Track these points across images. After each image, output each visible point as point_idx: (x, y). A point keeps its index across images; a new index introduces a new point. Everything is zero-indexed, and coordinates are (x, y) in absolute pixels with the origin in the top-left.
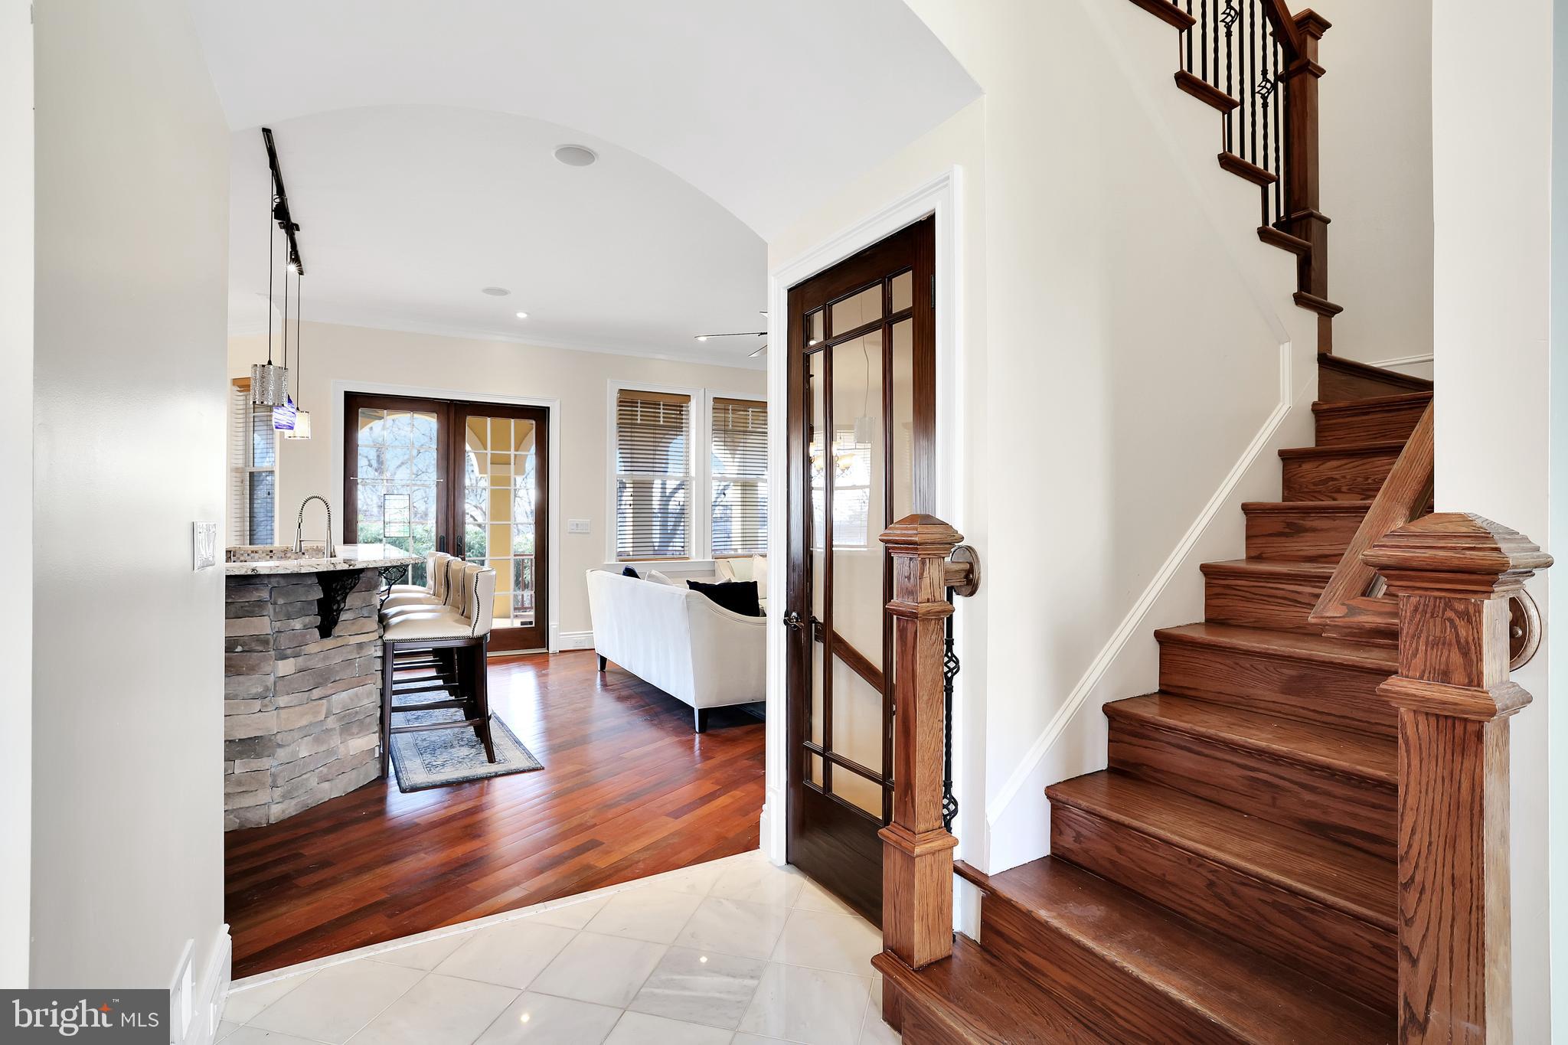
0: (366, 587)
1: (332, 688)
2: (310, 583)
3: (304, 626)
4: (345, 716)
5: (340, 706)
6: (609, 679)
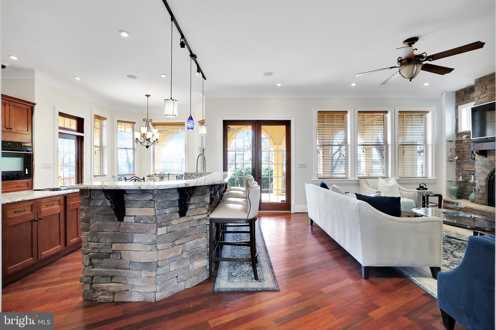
0: (201, 194)
1: (185, 240)
2: (173, 192)
3: (171, 212)
4: (191, 252)
5: (189, 248)
6: (314, 229)
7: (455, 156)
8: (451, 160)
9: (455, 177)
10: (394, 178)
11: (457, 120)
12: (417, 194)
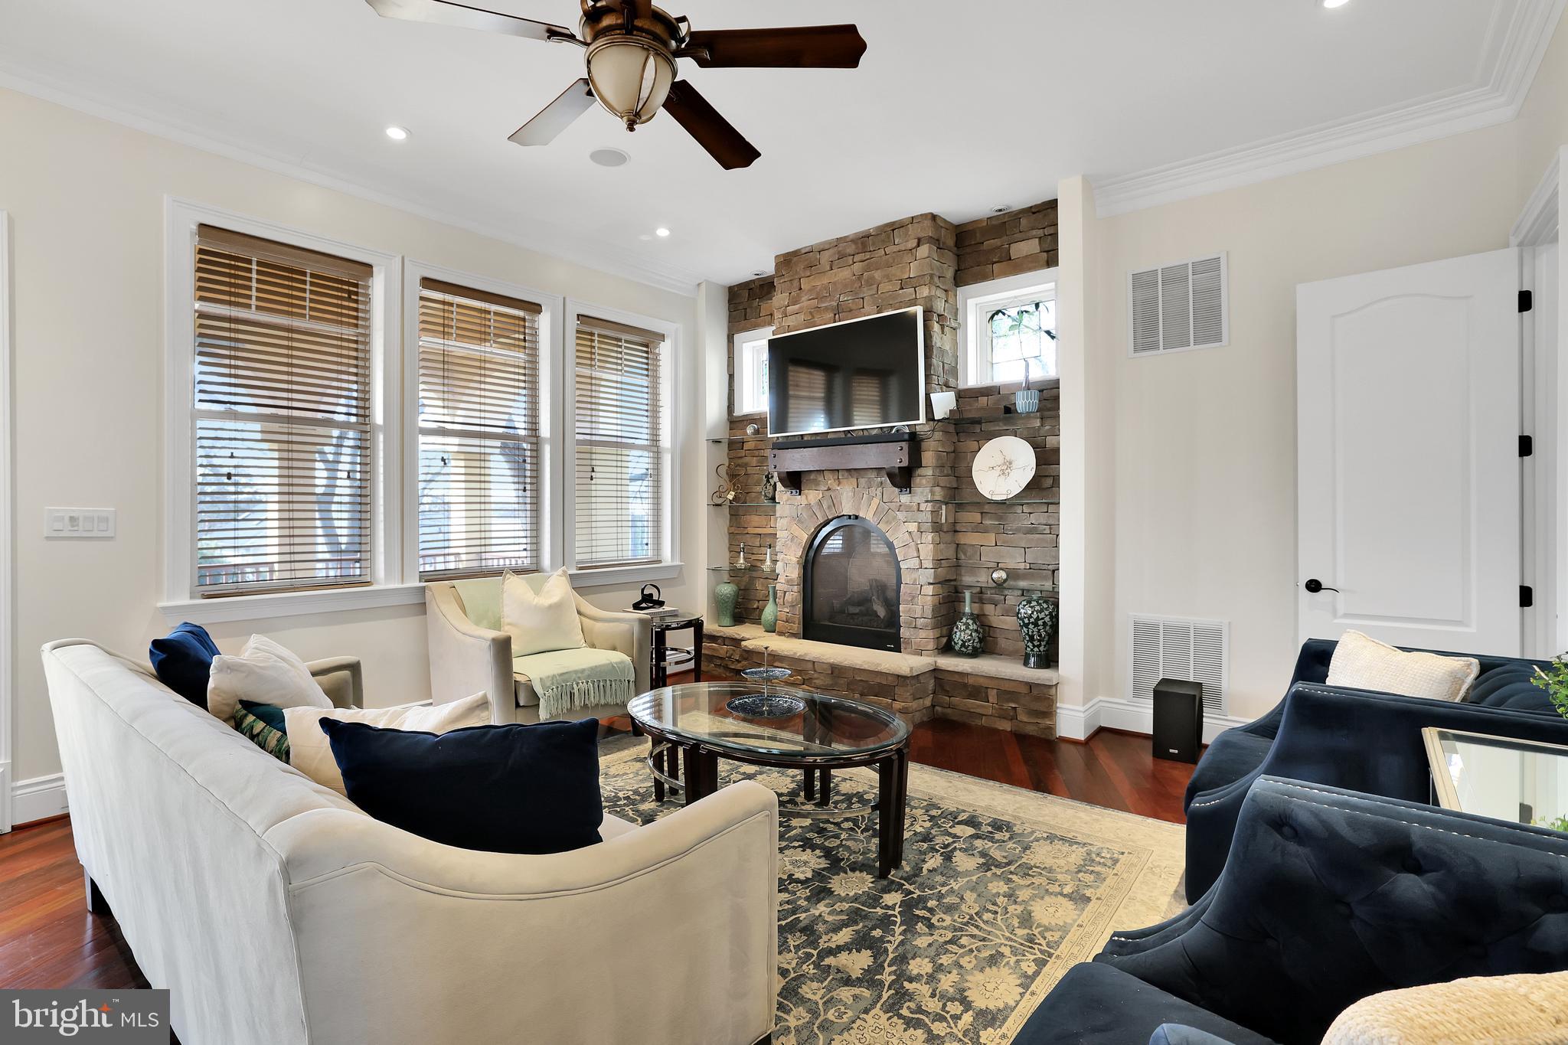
7: (728, 491)
8: (720, 501)
9: (727, 554)
10: (560, 571)
11: (731, 377)
12: (636, 628)
